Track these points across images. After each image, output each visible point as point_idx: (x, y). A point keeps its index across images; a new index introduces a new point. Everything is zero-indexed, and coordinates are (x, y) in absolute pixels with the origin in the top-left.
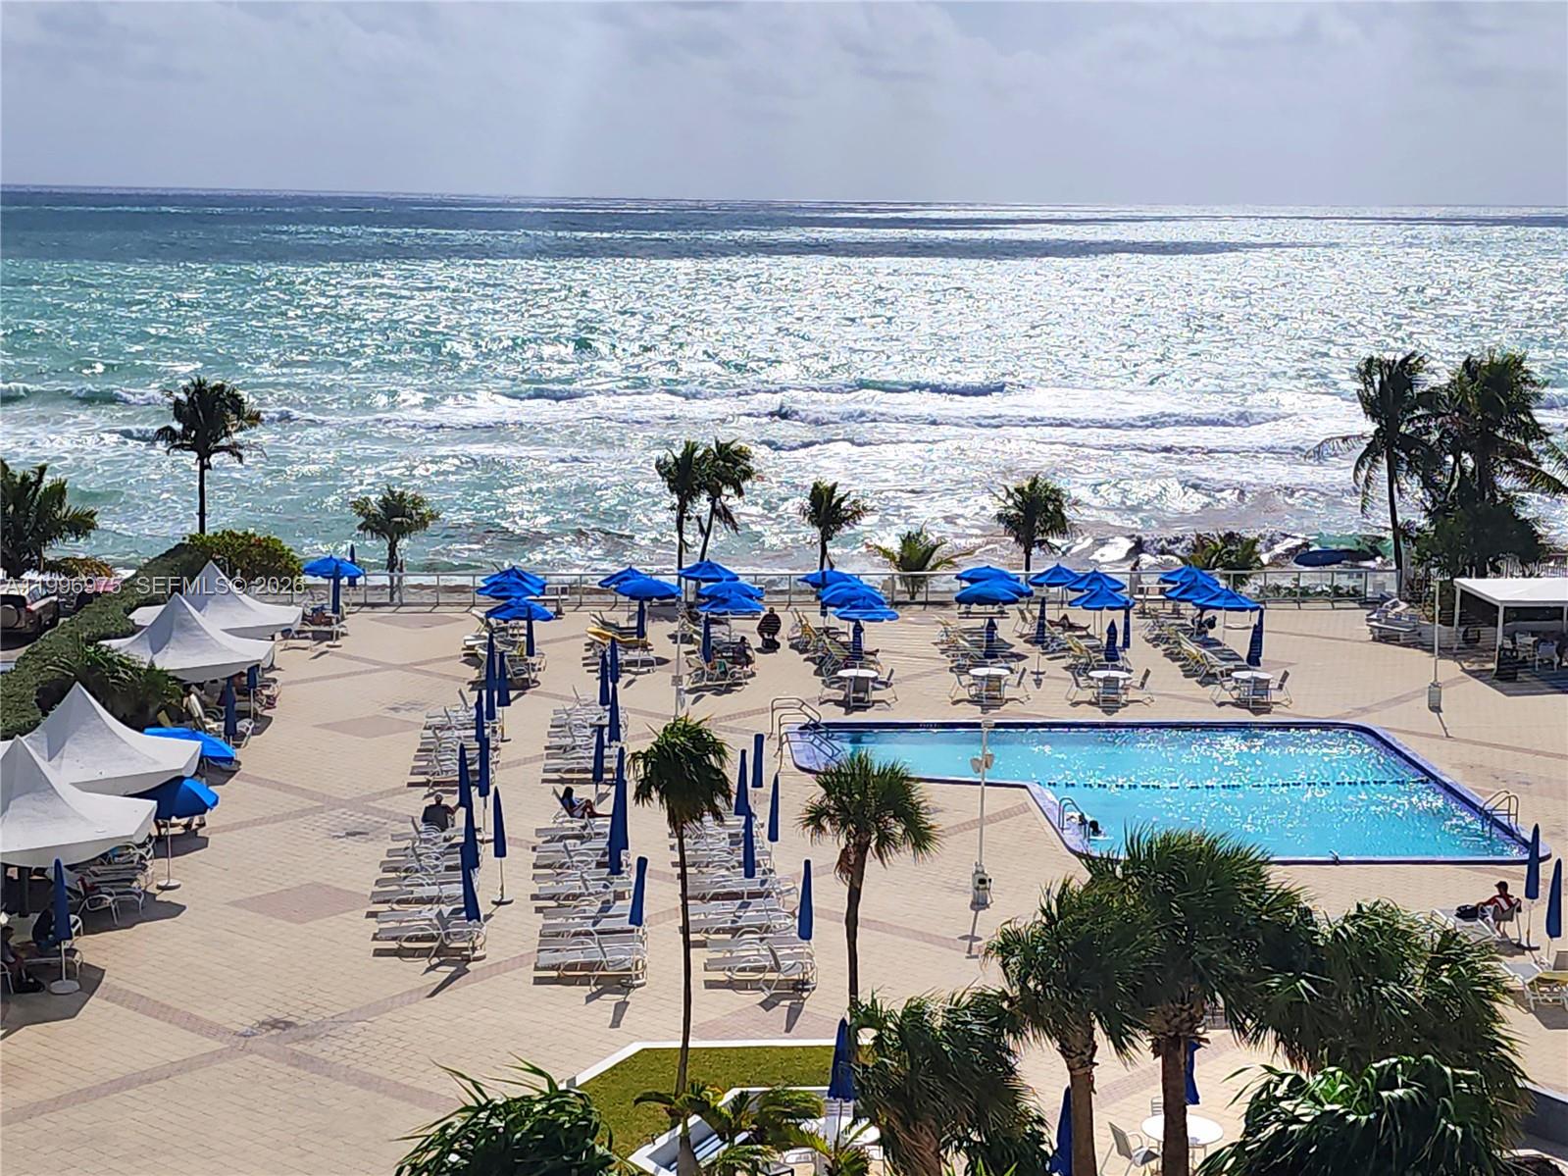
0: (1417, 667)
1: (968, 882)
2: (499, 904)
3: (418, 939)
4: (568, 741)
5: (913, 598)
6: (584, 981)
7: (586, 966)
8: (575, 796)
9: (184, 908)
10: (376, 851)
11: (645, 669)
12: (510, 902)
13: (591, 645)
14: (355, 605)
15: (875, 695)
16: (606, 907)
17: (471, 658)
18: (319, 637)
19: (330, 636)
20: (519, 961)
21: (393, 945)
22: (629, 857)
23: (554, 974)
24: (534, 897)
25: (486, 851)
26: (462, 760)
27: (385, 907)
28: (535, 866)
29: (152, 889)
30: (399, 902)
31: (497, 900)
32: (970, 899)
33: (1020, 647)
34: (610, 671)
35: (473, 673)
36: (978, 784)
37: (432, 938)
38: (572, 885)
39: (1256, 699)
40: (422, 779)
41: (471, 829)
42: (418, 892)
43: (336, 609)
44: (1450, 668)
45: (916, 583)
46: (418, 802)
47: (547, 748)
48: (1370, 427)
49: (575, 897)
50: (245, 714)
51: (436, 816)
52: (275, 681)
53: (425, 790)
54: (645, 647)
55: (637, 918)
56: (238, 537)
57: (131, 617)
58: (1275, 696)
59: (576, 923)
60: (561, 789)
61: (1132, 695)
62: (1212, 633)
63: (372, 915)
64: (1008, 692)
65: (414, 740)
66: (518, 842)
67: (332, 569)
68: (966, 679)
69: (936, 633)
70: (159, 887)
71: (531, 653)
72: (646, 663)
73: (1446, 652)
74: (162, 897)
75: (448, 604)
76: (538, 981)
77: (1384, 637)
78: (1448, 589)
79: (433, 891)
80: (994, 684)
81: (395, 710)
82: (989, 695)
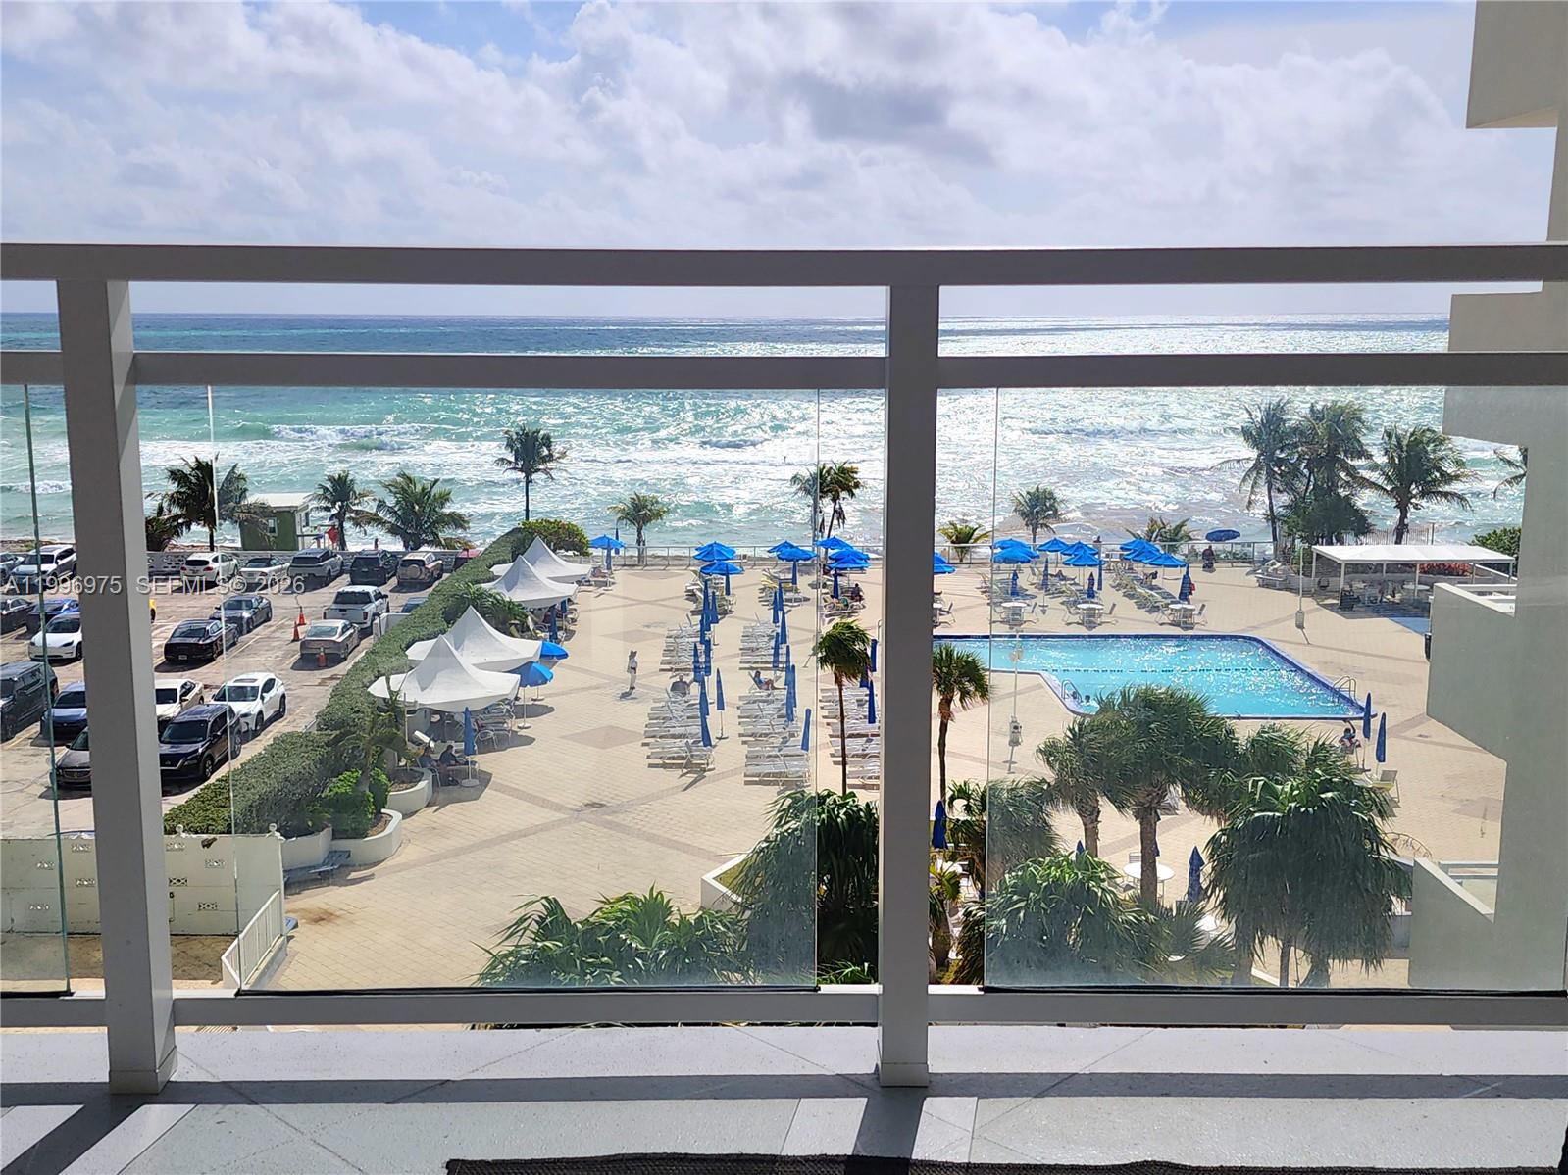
0: (1289, 601)
2: (720, 739)
3: (673, 758)
4: (754, 645)
5: (961, 560)
6: (775, 783)
7: (774, 775)
8: (762, 677)
9: (534, 739)
10: (646, 709)
11: (796, 604)
12: (727, 738)
13: (763, 590)
14: (618, 566)
15: (941, 619)
16: (785, 741)
17: (692, 596)
18: (599, 585)
19: (605, 584)
20: (734, 772)
21: (660, 762)
22: (800, 712)
23: (757, 779)
24: (741, 735)
25: (713, 708)
26: (696, 655)
27: (652, 740)
28: (740, 717)
29: (515, 729)
30: (661, 737)
31: (720, 735)
32: (1008, 740)
33: (1031, 590)
34: (777, 605)
35: (693, 606)
36: (1013, 672)
37: (683, 758)
38: (760, 729)
39: (1185, 621)
40: (668, 667)
41: (703, 695)
42: (672, 731)
43: (609, 568)
44: (1309, 603)
45: (964, 551)
46: (667, 680)
47: (741, 649)
48: (1255, 452)
49: (766, 735)
50: (560, 629)
51: (679, 687)
52: (575, 610)
53: (670, 674)
54: (797, 591)
55: (805, 746)
56: (551, 523)
57: (491, 571)
58: (1197, 619)
59: (768, 750)
60: (753, 673)
61: (1104, 619)
62: (1154, 582)
63: (644, 744)
64: (1025, 617)
65: (662, 643)
66: (730, 704)
67: (606, 544)
68: (999, 609)
69: (978, 581)
70: (519, 728)
71: (728, 593)
72: (796, 600)
73: (1306, 593)
74: (522, 733)
75: (673, 566)
76: (747, 783)
77: (1265, 584)
78: (1308, 553)
79: (682, 730)
80: (1017, 612)
81: (648, 627)
82: (1014, 619)
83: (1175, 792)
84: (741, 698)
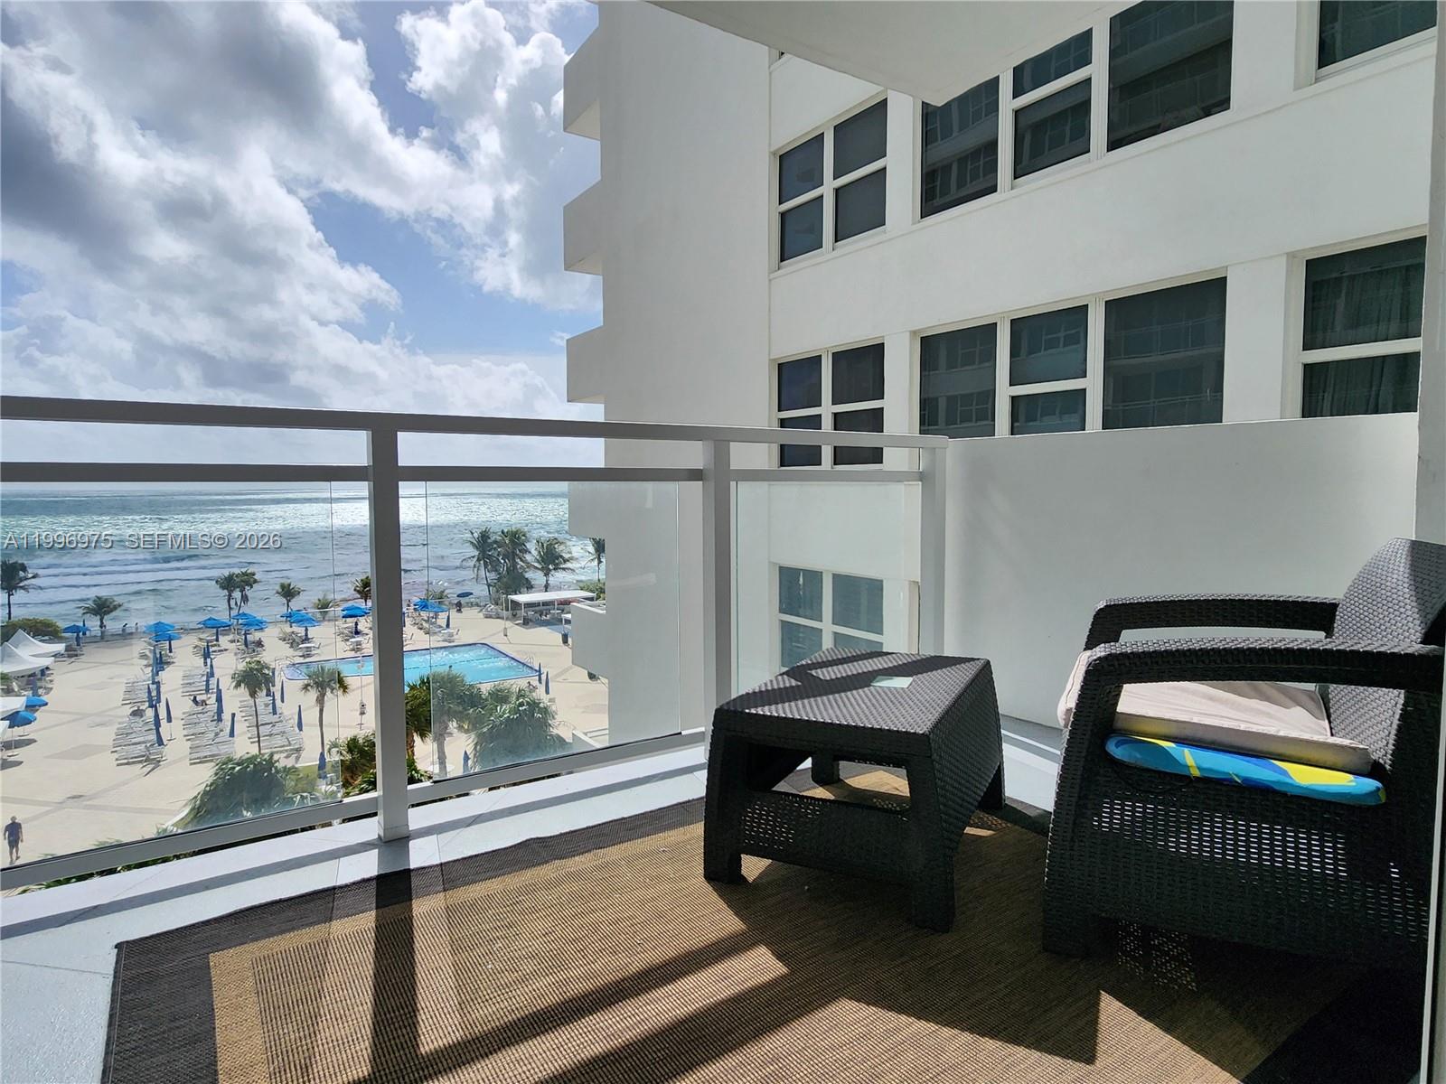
0: (500, 624)
1: (358, 707)
2: (170, 740)
3: (136, 757)
4: (192, 681)
5: (325, 618)
6: (212, 761)
7: (210, 756)
8: (198, 699)
10: (113, 730)
11: (220, 653)
12: (175, 739)
13: (195, 648)
14: (86, 642)
16: (217, 734)
17: (143, 656)
19: (74, 655)
20: (181, 759)
21: (125, 761)
22: (226, 716)
23: (198, 761)
24: (185, 736)
25: (164, 722)
26: (149, 692)
27: (119, 749)
28: (184, 725)
29: (5, 758)
30: (125, 746)
31: (170, 738)
32: (359, 712)
33: (366, 631)
34: (206, 655)
35: (145, 662)
37: (144, 756)
38: (199, 729)
39: (450, 638)
40: (128, 702)
41: (157, 716)
42: (134, 741)
43: (78, 644)
44: (509, 624)
45: (325, 613)
46: (128, 710)
47: (182, 684)
48: (476, 553)
49: (203, 733)
50: (40, 687)
51: (137, 713)
52: (52, 674)
53: (130, 706)
54: (219, 646)
55: (232, 734)
58: (455, 637)
59: (205, 742)
60: (192, 698)
61: (407, 642)
63: (113, 752)
64: (364, 646)
65: (122, 687)
66: (176, 718)
67: (75, 629)
68: (348, 643)
69: (335, 629)
70: (8, 757)
71: (171, 651)
72: (219, 651)
73: (507, 619)
74: (12, 759)
76: (191, 764)
77: (488, 617)
78: (507, 600)
79: (142, 739)
81: (111, 679)
82: (357, 647)
83: (453, 725)
84: (184, 713)
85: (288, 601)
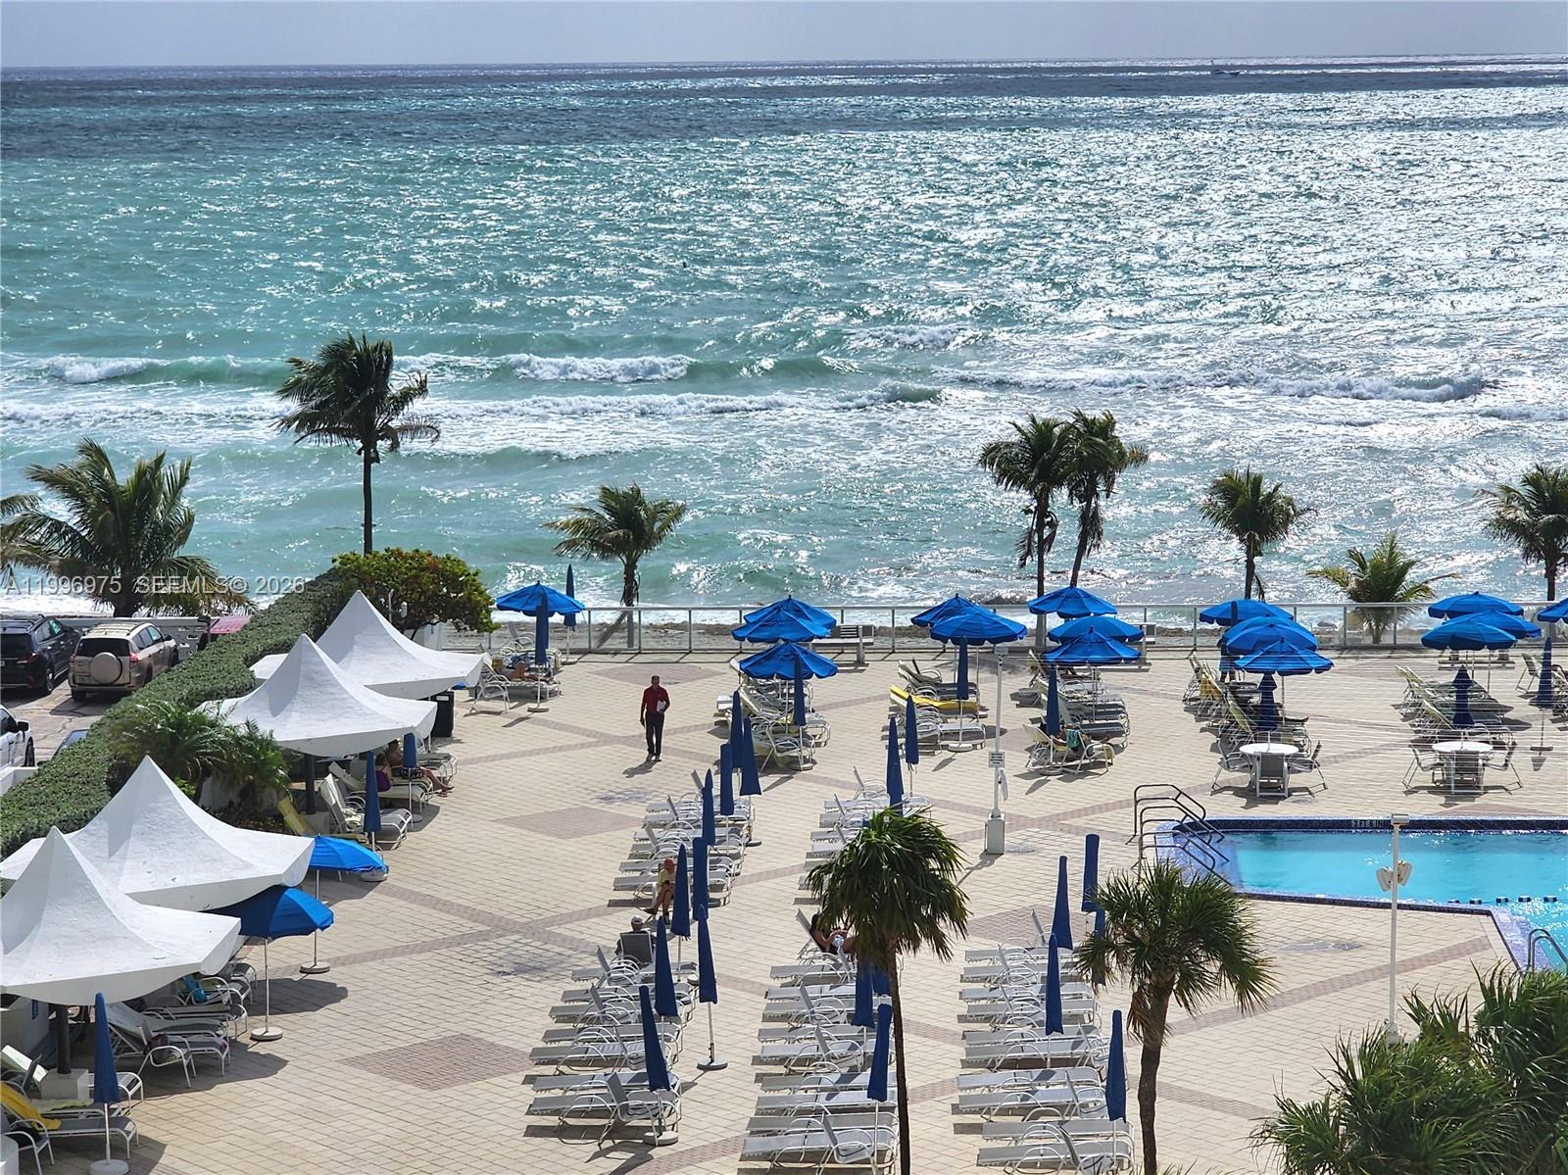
2: (705, 1068)
3: (584, 1113)
5: (1377, 639)
9: (284, 1063)
10: (549, 994)
11: (967, 745)
12: (724, 1067)
14: (574, 652)
15: (1294, 780)
16: (849, 1076)
17: (718, 726)
18: (518, 696)
19: (531, 696)
20: (722, 1148)
21: (555, 1121)
23: (767, 1166)
24: (757, 1060)
27: (550, 1070)
28: (766, 1018)
29: (244, 1039)
30: (569, 1063)
31: (705, 1061)
37: (604, 1113)
40: (629, 895)
42: (595, 1050)
43: (541, 657)
45: (1382, 617)
47: (809, 855)
49: (811, 1060)
50: (391, 805)
52: (449, 757)
56: (405, 558)
57: (251, 669)
63: (529, 1080)
64: (1489, 778)
65: (626, 840)
66: (748, 985)
67: (537, 602)
68: (1428, 759)
69: (1398, 691)
70: (253, 1038)
71: (799, 721)
72: (971, 735)
74: (262, 1049)
75: (705, 651)
80: (1467, 764)
81: (608, 799)
82: (1462, 779)
84: (776, 972)
85: (1253, 551)
